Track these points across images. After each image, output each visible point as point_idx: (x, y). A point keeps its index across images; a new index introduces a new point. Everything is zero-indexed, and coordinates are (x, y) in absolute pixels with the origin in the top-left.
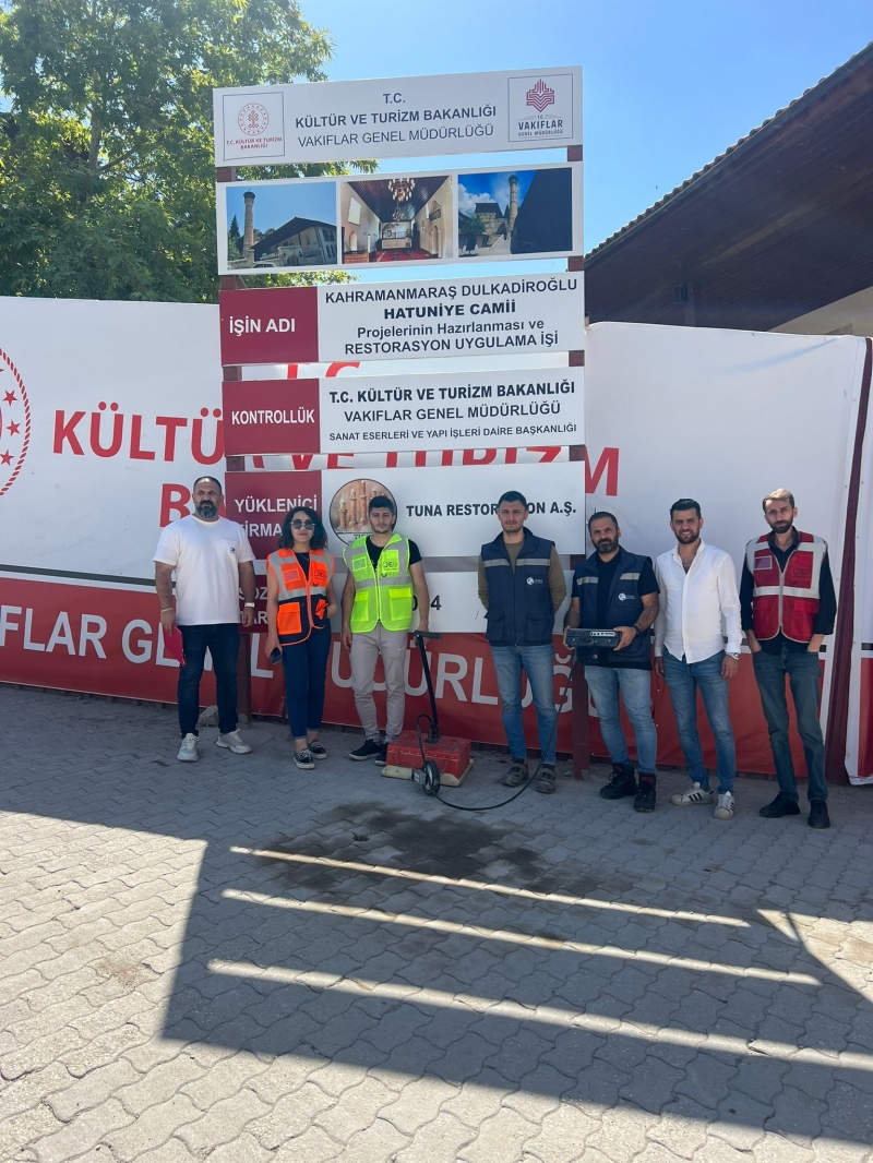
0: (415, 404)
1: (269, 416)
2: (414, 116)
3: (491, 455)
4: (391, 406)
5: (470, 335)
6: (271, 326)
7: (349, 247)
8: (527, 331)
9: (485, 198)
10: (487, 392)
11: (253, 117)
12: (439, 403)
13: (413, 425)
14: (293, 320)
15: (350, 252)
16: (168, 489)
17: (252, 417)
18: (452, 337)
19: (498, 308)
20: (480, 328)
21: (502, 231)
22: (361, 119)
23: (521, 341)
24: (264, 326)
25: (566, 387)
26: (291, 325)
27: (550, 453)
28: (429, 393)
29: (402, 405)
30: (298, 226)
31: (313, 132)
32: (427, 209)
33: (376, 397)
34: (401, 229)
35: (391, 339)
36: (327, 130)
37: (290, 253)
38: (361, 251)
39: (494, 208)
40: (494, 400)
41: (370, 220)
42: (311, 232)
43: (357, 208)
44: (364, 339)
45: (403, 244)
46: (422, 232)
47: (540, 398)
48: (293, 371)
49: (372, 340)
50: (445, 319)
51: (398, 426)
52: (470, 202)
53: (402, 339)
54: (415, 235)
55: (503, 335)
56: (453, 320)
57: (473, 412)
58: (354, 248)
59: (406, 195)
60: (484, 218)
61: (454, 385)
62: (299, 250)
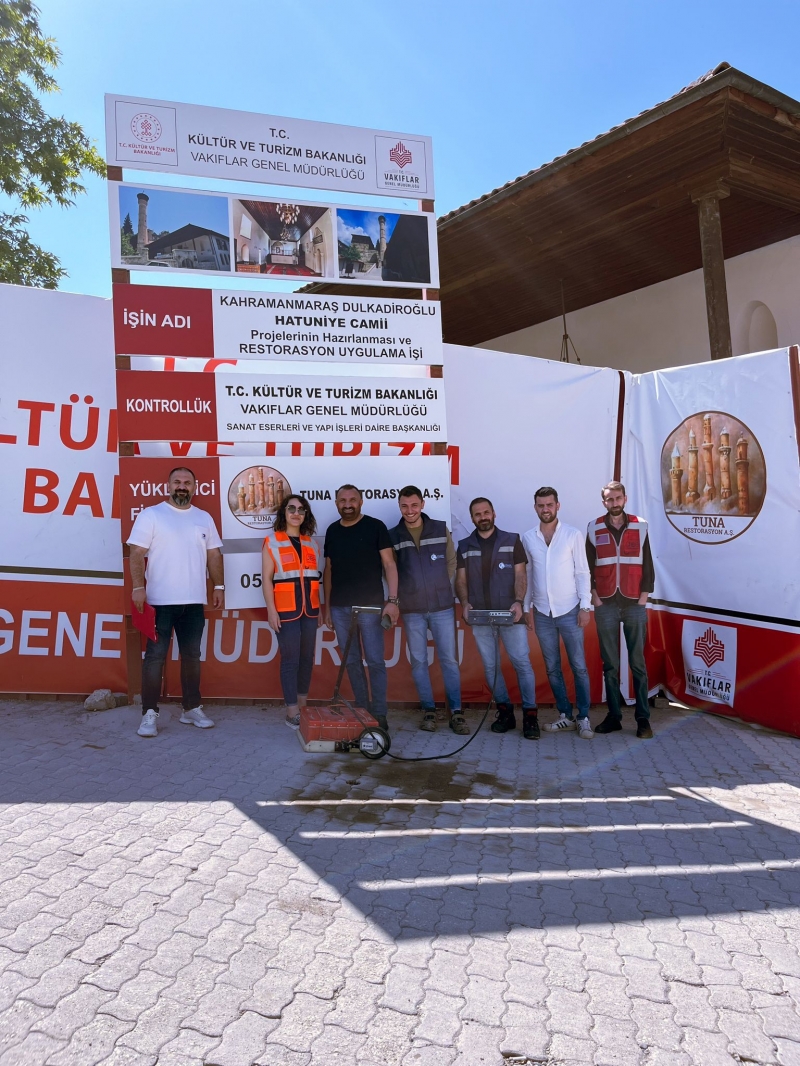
0: (304, 401)
1: (166, 405)
2: (298, 152)
3: (357, 449)
4: (284, 402)
5: (352, 345)
6: (167, 320)
7: (241, 257)
8: (398, 346)
9: (359, 231)
10: (368, 394)
11: (146, 126)
12: (325, 401)
13: (303, 419)
14: (189, 318)
15: (243, 262)
16: (31, 474)
17: (148, 405)
18: (336, 345)
19: (374, 324)
20: (359, 340)
21: (374, 260)
22: (250, 146)
23: (393, 353)
24: (159, 320)
25: (431, 395)
26: (187, 322)
27: (407, 448)
28: (317, 392)
29: (294, 401)
30: (191, 233)
31: (205, 150)
32: (311, 233)
33: (270, 392)
34: (289, 248)
35: (282, 343)
36: (218, 150)
37: (185, 256)
38: (253, 262)
39: (367, 240)
40: (373, 402)
41: (260, 237)
42: (205, 239)
43: (248, 224)
44: (257, 340)
45: (290, 261)
46: (307, 253)
47: (411, 402)
48: (170, 364)
49: (264, 342)
50: (329, 329)
51: (290, 419)
52: (348, 233)
53: (292, 344)
54: (301, 254)
55: (379, 348)
56: (336, 331)
57: (356, 411)
58: (246, 259)
59: (293, 218)
60: (360, 247)
61: (338, 386)
62: (193, 255)
